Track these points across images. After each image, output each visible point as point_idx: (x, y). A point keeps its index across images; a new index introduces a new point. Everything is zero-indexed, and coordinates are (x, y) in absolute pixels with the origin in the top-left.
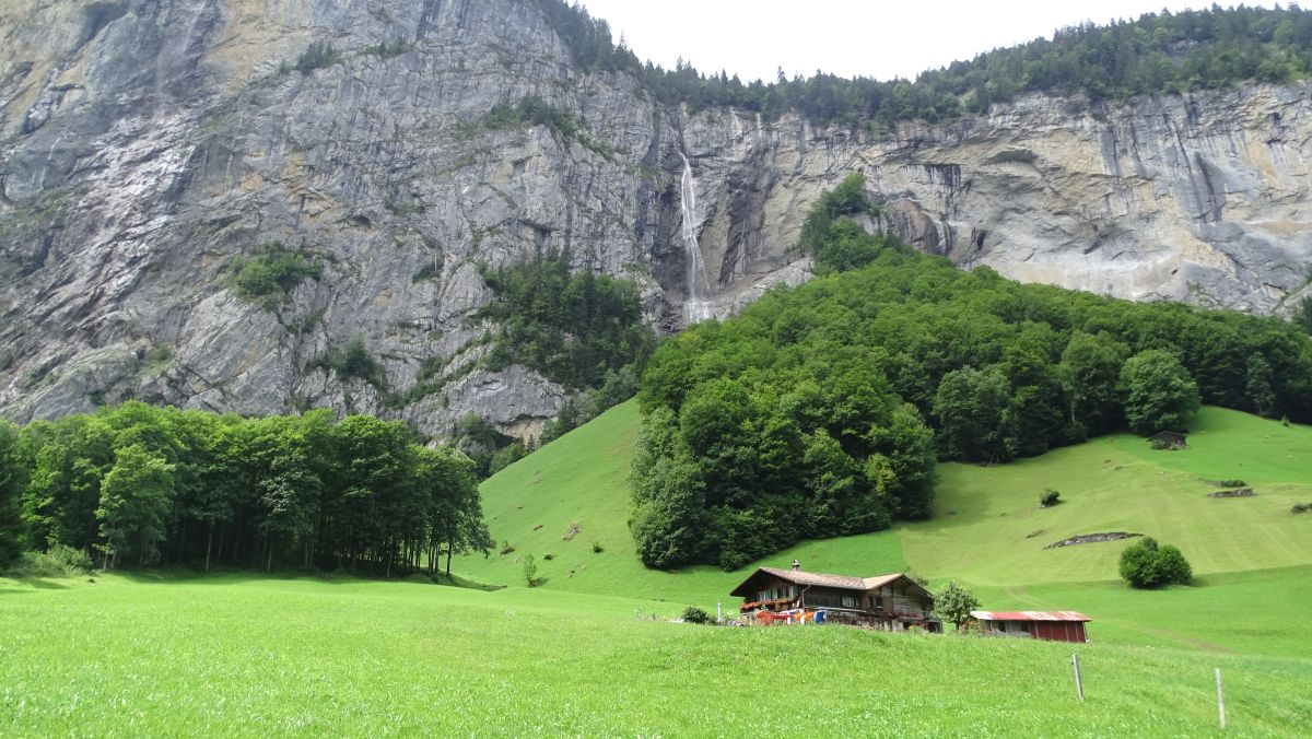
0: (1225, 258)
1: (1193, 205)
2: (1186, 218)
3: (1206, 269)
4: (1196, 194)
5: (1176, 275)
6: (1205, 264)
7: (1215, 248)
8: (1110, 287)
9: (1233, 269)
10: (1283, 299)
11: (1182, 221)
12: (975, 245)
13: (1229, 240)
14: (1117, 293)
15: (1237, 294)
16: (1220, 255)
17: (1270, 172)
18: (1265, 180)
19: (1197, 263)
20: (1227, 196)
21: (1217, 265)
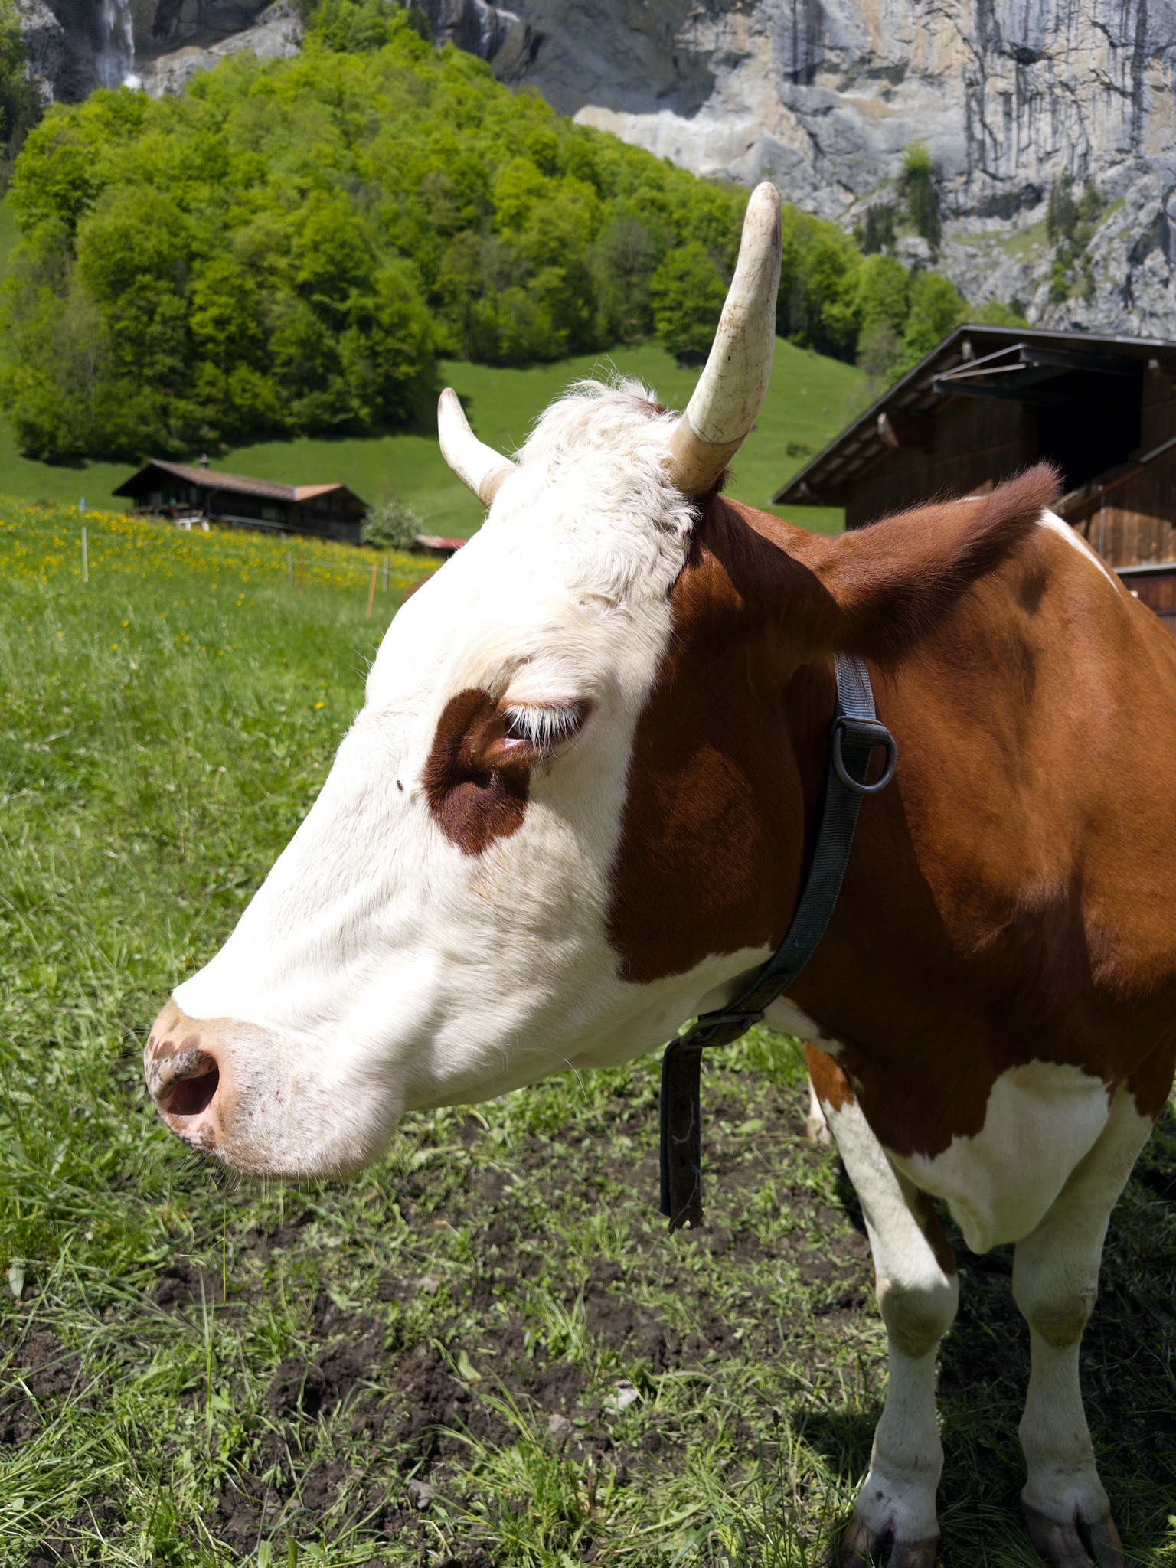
0: (807, 138)
1: (788, 55)
2: (777, 71)
3: (783, 149)
4: (795, 40)
5: (752, 151)
6: (784, 142)
7: (799, 122)
8: (678, 152)
9: (811, 154)
10: (852, 204)
11: (772, 76)
12: (526, 54)
13: (815, 113)
14: (684, 161)
15: (808, 189)
16: (802, 134)
17: (877, 29)
18: (869, 39)
19: (776, 138)
20: (827, 51)
21: (796, 146)
